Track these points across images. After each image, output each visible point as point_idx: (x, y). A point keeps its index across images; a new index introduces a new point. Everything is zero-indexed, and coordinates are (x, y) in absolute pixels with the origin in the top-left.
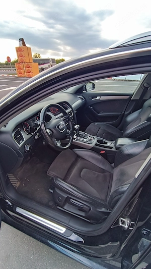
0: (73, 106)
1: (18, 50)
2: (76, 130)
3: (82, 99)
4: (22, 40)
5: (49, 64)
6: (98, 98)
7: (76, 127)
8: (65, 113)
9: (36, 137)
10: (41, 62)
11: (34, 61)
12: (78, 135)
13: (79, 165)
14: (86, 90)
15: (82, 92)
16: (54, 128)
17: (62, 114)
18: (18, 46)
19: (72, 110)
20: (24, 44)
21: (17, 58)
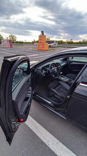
0: (61, 65)
1: (40, 36)
2: (61, 74)
3: (66, 63)
4: (42, 32)
5: (54, 43)
6: (73, 63)
7: (61, 73)
8: (57, 67)
9: (47, 72)
10: (50, 42)
11: (47, 42)
12: (61, 76)
13: (59, 86)
14: (68, 59)
15: (66, 60)
16: (53, 70)
17: (56, 67)
18: (40, 35)
19: (61, 66)
20: (43, 34)
21: (38, 40)
